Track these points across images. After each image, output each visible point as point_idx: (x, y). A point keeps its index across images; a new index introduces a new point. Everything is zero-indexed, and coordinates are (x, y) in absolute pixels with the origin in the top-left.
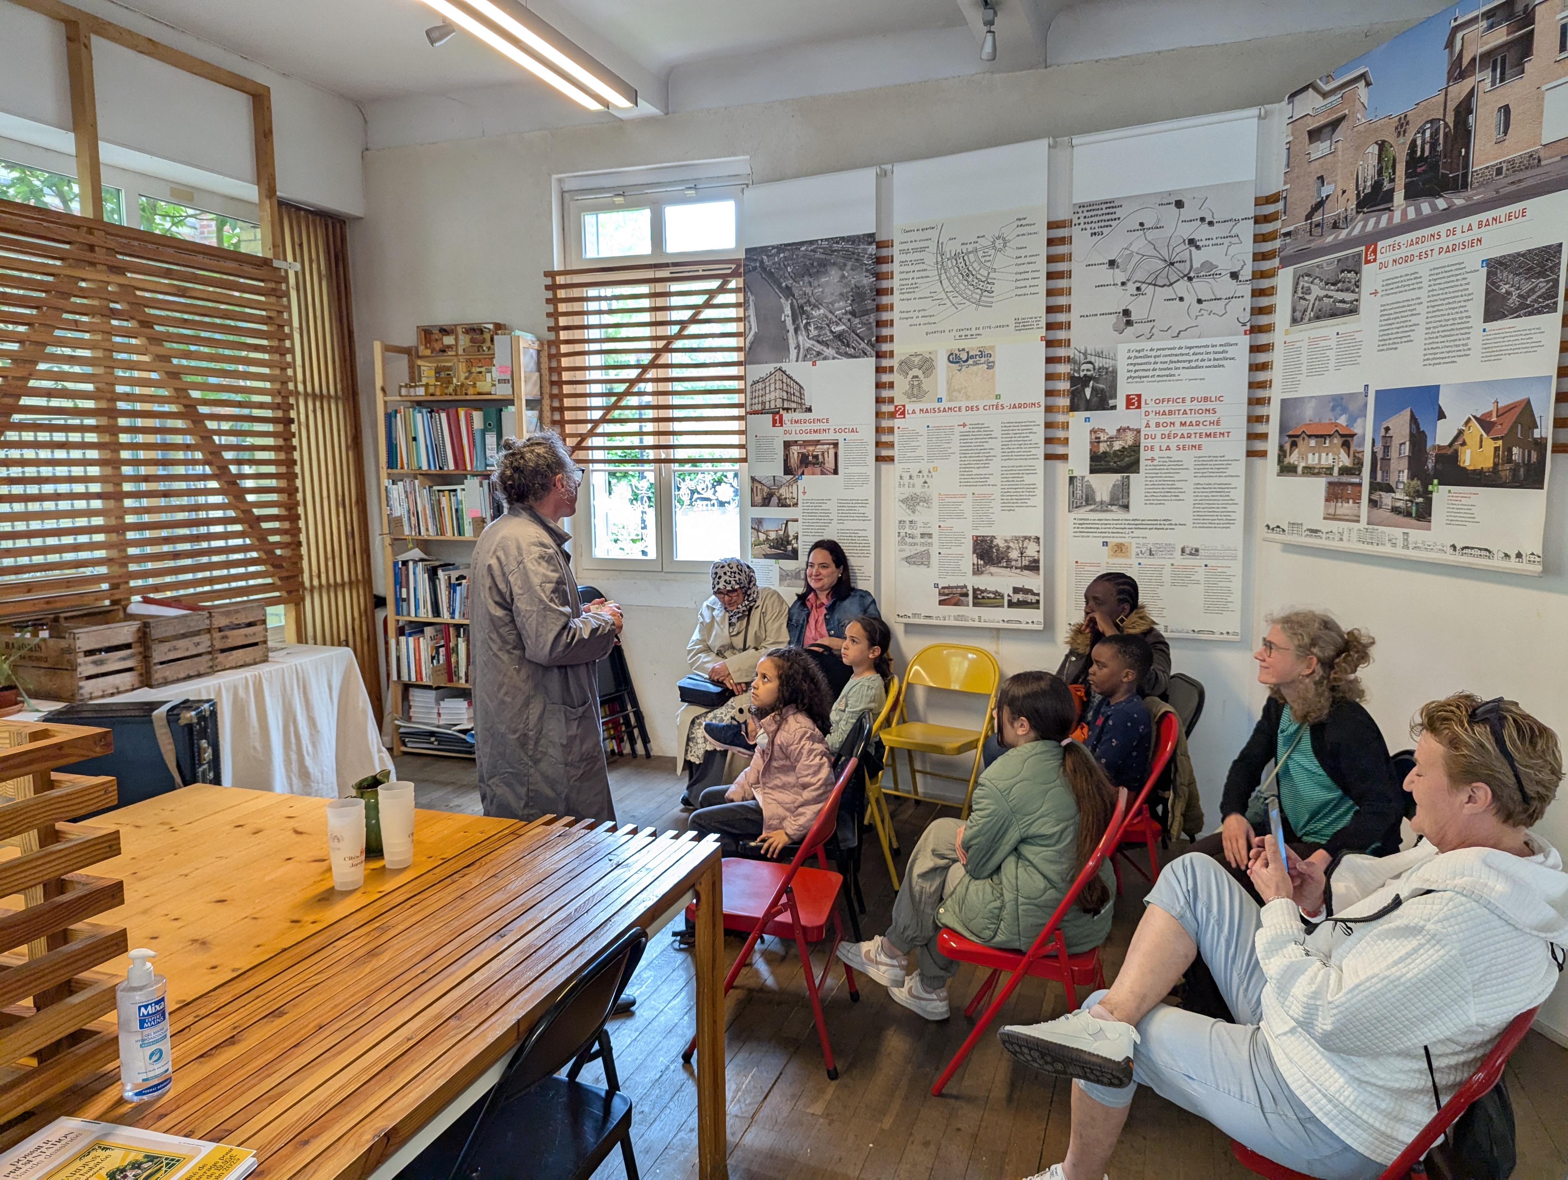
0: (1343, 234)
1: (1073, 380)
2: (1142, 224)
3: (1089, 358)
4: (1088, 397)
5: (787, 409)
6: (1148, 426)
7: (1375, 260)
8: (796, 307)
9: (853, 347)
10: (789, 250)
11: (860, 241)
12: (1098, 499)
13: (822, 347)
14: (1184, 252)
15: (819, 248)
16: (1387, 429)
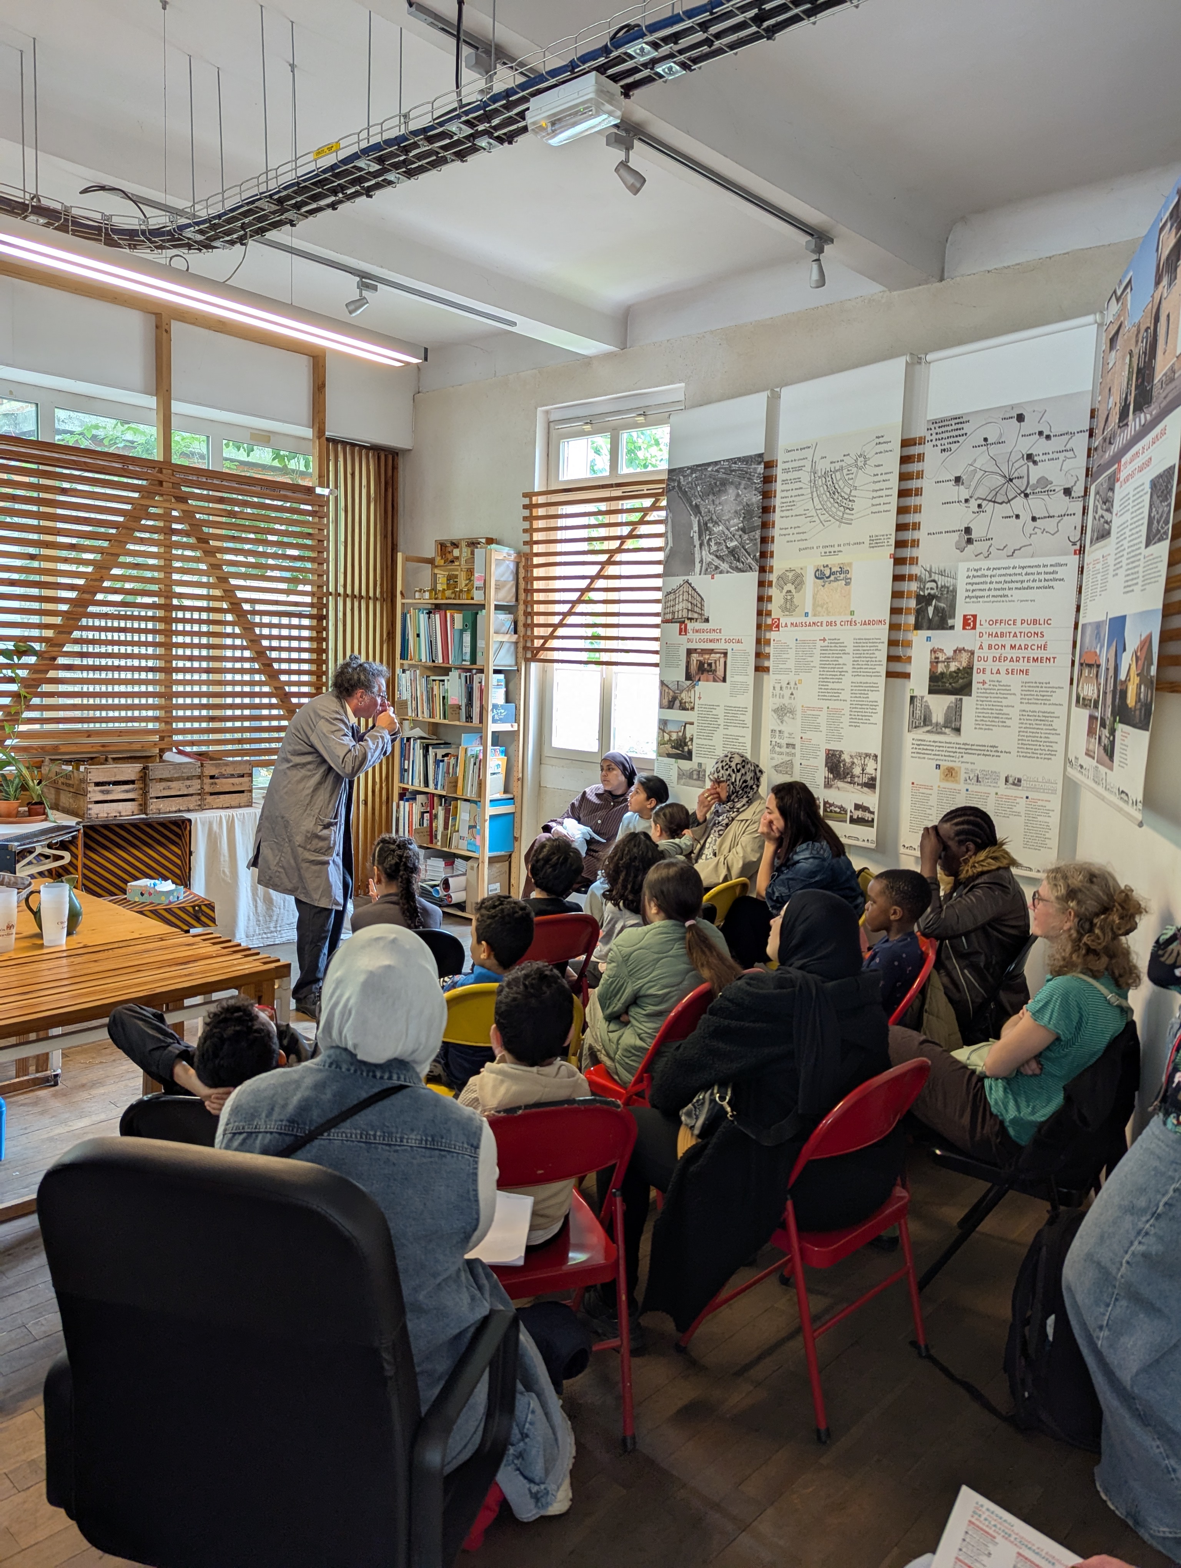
1: (920, 599)
2: (986, 440)
3: (933, 577)
4: (931, 616)
5: (691, 619)
6: (981, 647)
8: (702, 524)
9: (742, 562)
10: (699, 471)
11: (752, 461)
12: (934, 720)
13: (719, 562)
14: (1022, 468)
15: (722, 468)
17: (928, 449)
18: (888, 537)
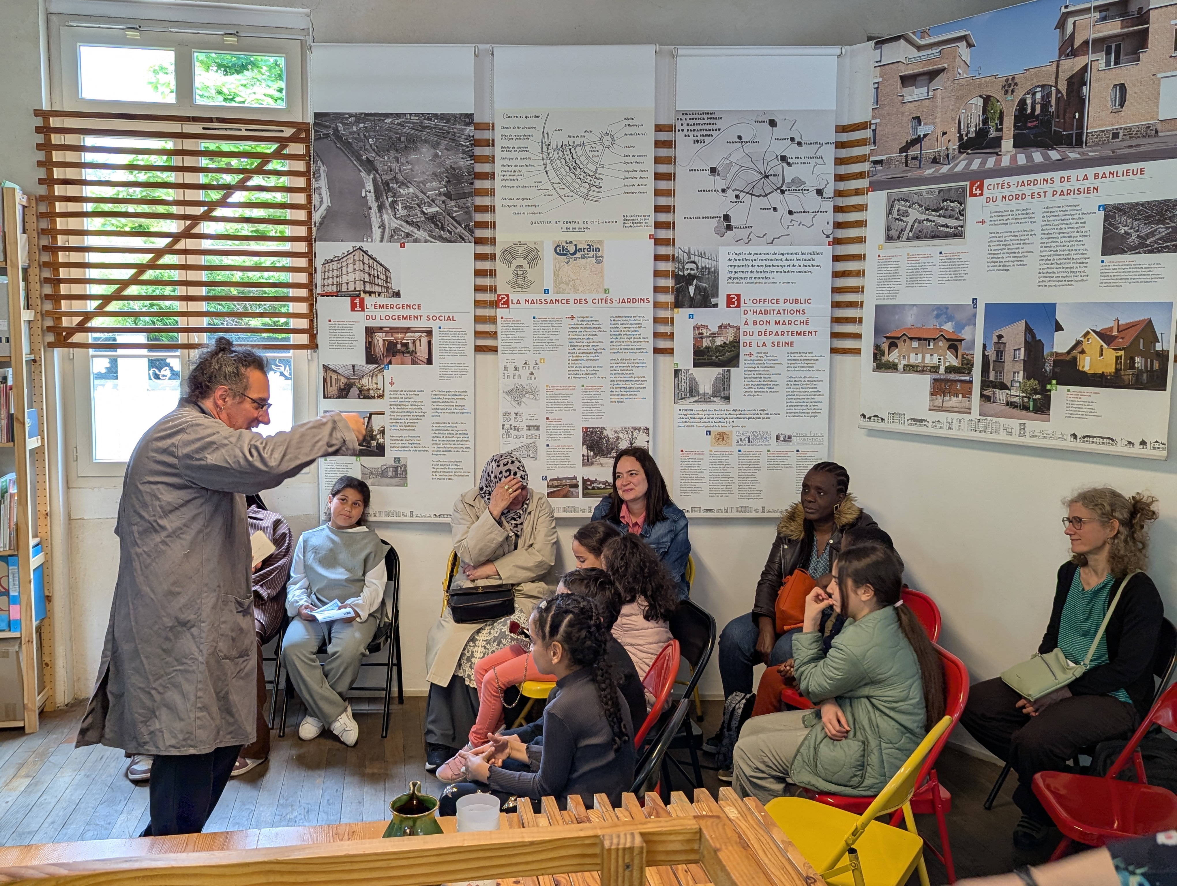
0: (945, 169)
1: (677, 278)
2: (740, 137)
3: (693, 258)
4: (692, 295)
5: (370, 293)
6: (746, 323)
7: (981, 194)
8: (380, 183)
9: (448, 231)
10: (371, 121)
11: (455, 121)
12: (701, 391)
13: (412, 229)
14: (777, 167)
15: (408, 122)
16: (1000, 337)
17: (679, 138)
18: (646, 218)
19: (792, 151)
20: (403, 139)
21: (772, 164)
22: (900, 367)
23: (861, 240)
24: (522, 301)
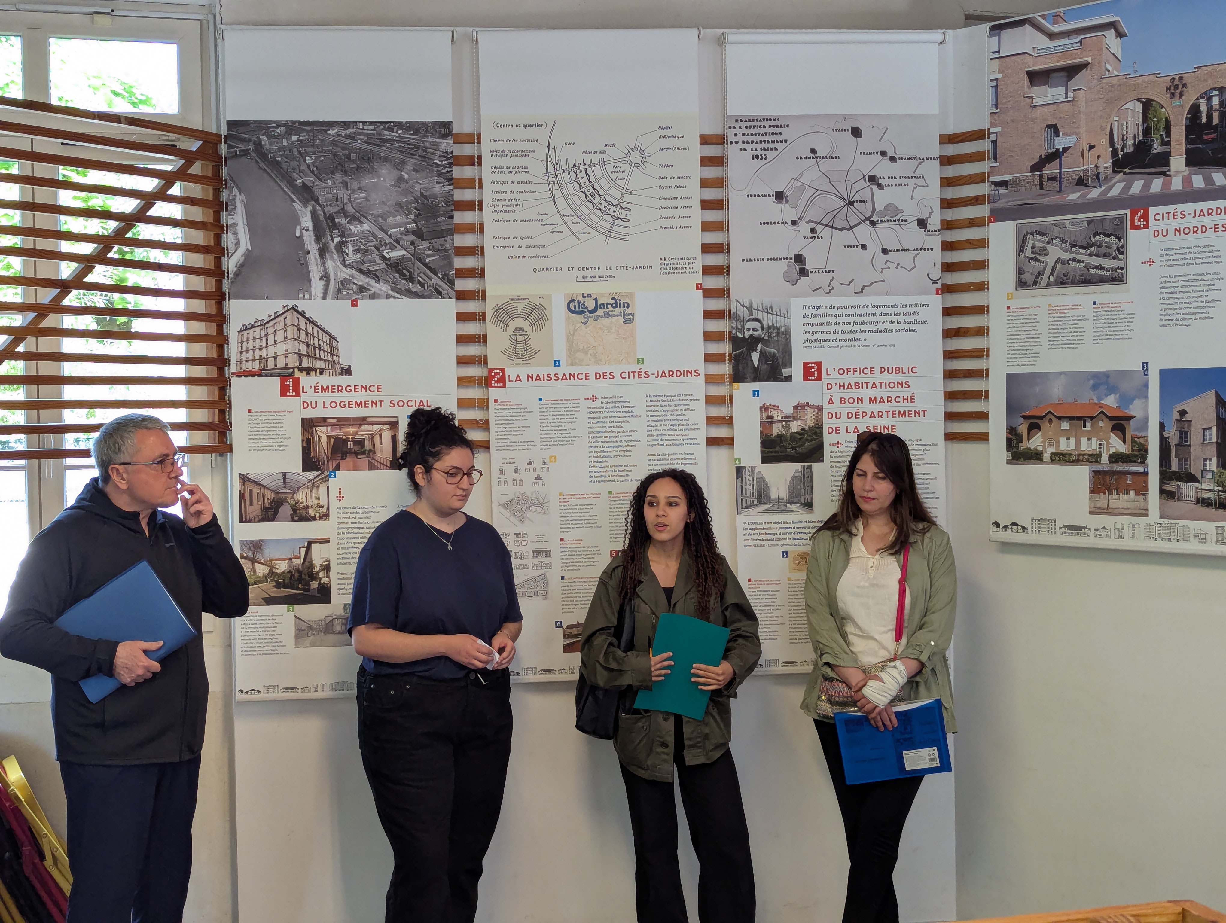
1: (736, 341)
2: (813, 151)
3: (756, 314)
4: (756, 363)
5: (308, 370)
6: (831, 402)
7: (1146, 227)
8: (322, 218)
9: (419, 282)
10: (308, 132)
11: (427, 131)
12: (774, 496)
13: (367, 280)
14: (864, 191)
15: (360, 134)
16: (1183, 413)
17: (733, 152)
18: (691, 261)
19: (883, 169)
20: (354, 156)
21: (857, 187)
22: (1046, 457)
23: (982, 287)
24: (524, 377)
